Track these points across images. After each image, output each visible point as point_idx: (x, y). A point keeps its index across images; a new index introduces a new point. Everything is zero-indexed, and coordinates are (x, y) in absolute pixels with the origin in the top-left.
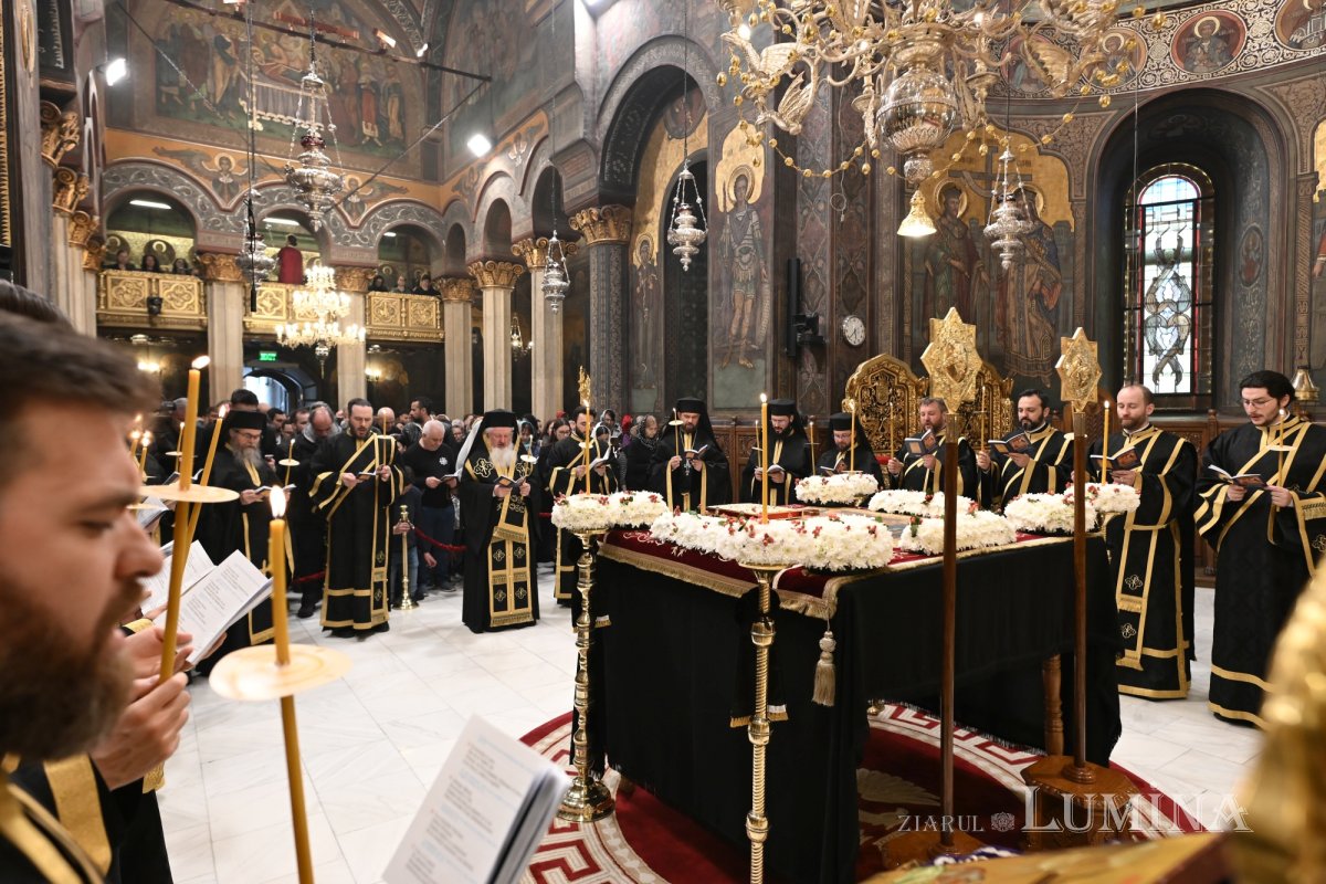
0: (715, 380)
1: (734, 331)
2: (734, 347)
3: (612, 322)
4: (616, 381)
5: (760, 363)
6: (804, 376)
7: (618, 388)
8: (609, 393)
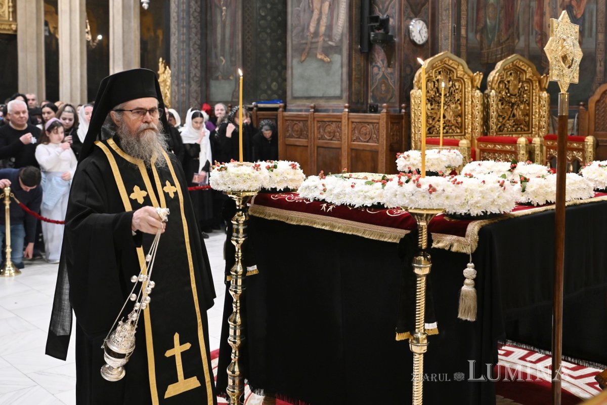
0: (294, 71)
1: (312, 29)
2: (312, 43)
3: (192, 19)
4: (196, 72)
5: (337, 58)
6: (376, 70)
7: (197, 79)
8: (189, 83)
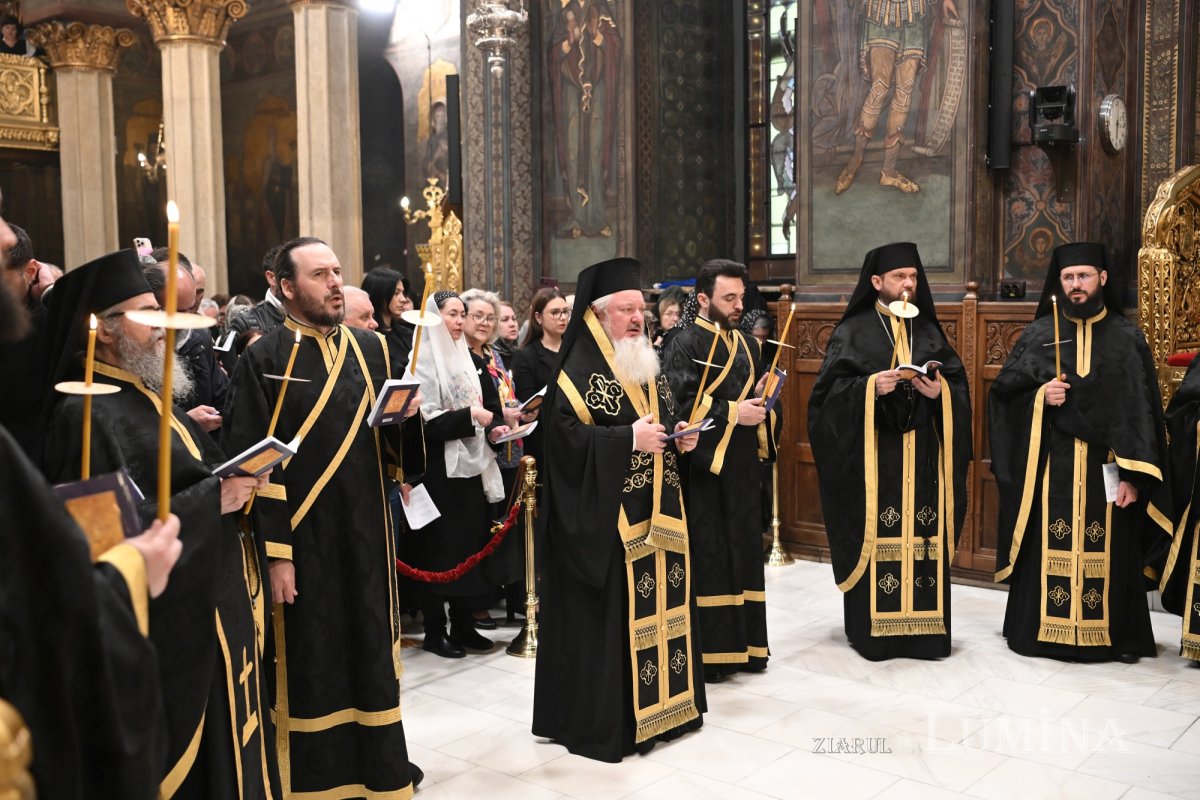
1: (868, 119)
2: (866, 151)
3: (514, 108)
5: (939, 183)
7: (526, 237)
8: (510, 245)
